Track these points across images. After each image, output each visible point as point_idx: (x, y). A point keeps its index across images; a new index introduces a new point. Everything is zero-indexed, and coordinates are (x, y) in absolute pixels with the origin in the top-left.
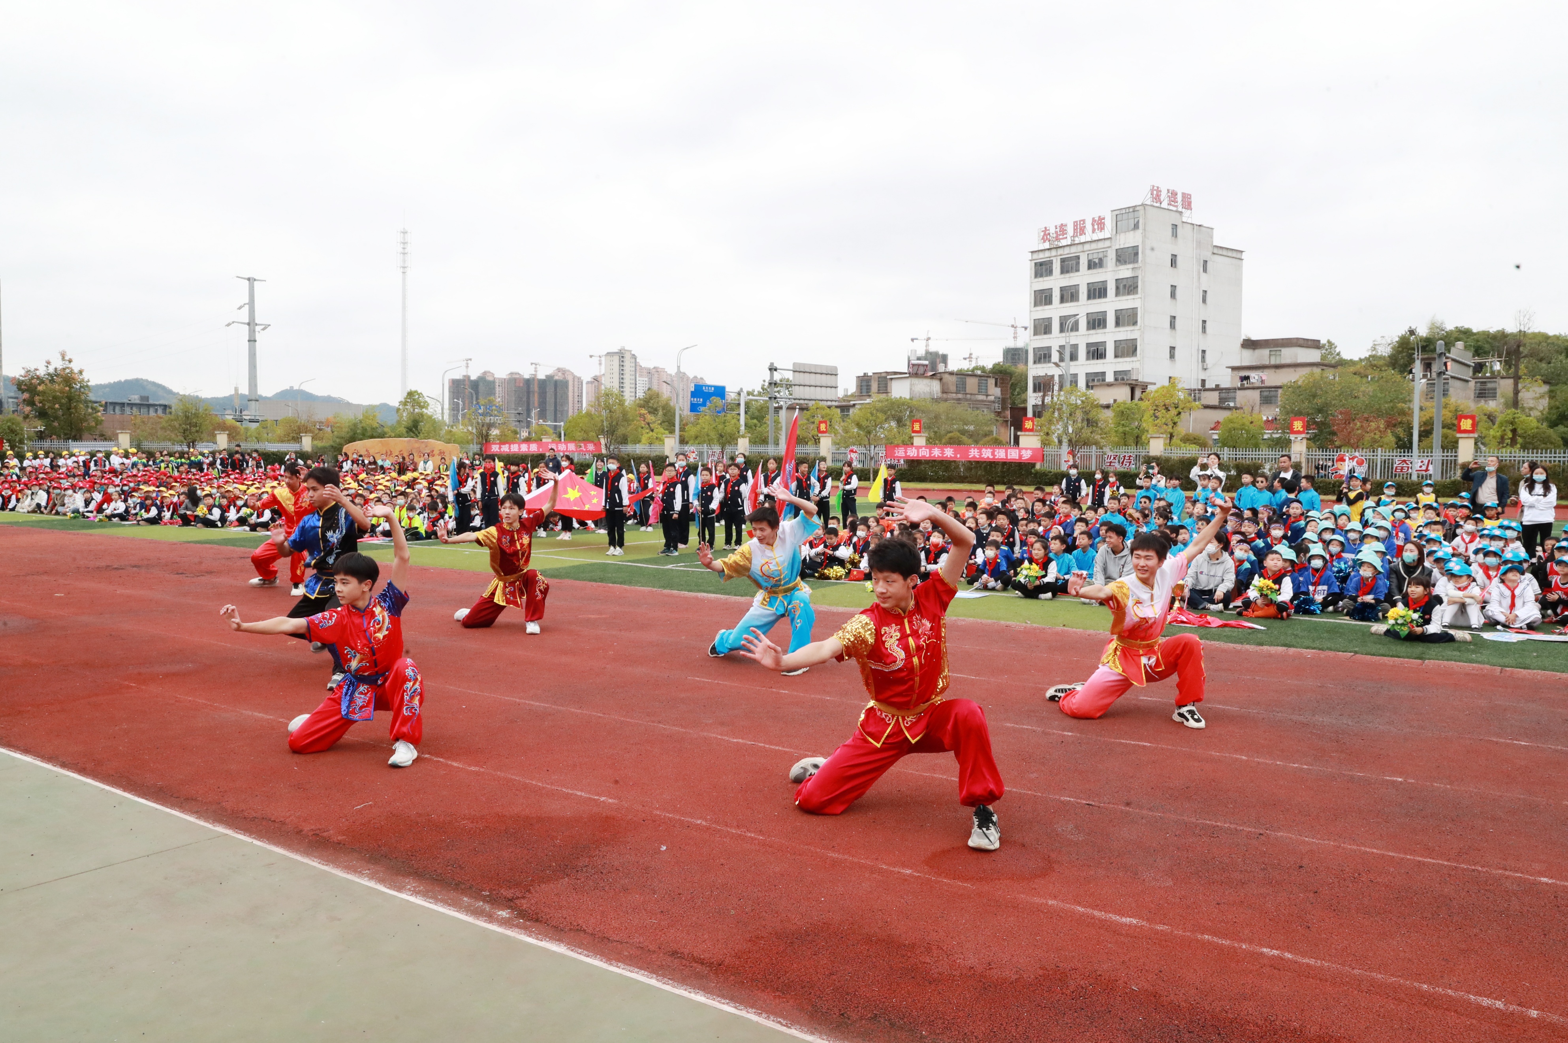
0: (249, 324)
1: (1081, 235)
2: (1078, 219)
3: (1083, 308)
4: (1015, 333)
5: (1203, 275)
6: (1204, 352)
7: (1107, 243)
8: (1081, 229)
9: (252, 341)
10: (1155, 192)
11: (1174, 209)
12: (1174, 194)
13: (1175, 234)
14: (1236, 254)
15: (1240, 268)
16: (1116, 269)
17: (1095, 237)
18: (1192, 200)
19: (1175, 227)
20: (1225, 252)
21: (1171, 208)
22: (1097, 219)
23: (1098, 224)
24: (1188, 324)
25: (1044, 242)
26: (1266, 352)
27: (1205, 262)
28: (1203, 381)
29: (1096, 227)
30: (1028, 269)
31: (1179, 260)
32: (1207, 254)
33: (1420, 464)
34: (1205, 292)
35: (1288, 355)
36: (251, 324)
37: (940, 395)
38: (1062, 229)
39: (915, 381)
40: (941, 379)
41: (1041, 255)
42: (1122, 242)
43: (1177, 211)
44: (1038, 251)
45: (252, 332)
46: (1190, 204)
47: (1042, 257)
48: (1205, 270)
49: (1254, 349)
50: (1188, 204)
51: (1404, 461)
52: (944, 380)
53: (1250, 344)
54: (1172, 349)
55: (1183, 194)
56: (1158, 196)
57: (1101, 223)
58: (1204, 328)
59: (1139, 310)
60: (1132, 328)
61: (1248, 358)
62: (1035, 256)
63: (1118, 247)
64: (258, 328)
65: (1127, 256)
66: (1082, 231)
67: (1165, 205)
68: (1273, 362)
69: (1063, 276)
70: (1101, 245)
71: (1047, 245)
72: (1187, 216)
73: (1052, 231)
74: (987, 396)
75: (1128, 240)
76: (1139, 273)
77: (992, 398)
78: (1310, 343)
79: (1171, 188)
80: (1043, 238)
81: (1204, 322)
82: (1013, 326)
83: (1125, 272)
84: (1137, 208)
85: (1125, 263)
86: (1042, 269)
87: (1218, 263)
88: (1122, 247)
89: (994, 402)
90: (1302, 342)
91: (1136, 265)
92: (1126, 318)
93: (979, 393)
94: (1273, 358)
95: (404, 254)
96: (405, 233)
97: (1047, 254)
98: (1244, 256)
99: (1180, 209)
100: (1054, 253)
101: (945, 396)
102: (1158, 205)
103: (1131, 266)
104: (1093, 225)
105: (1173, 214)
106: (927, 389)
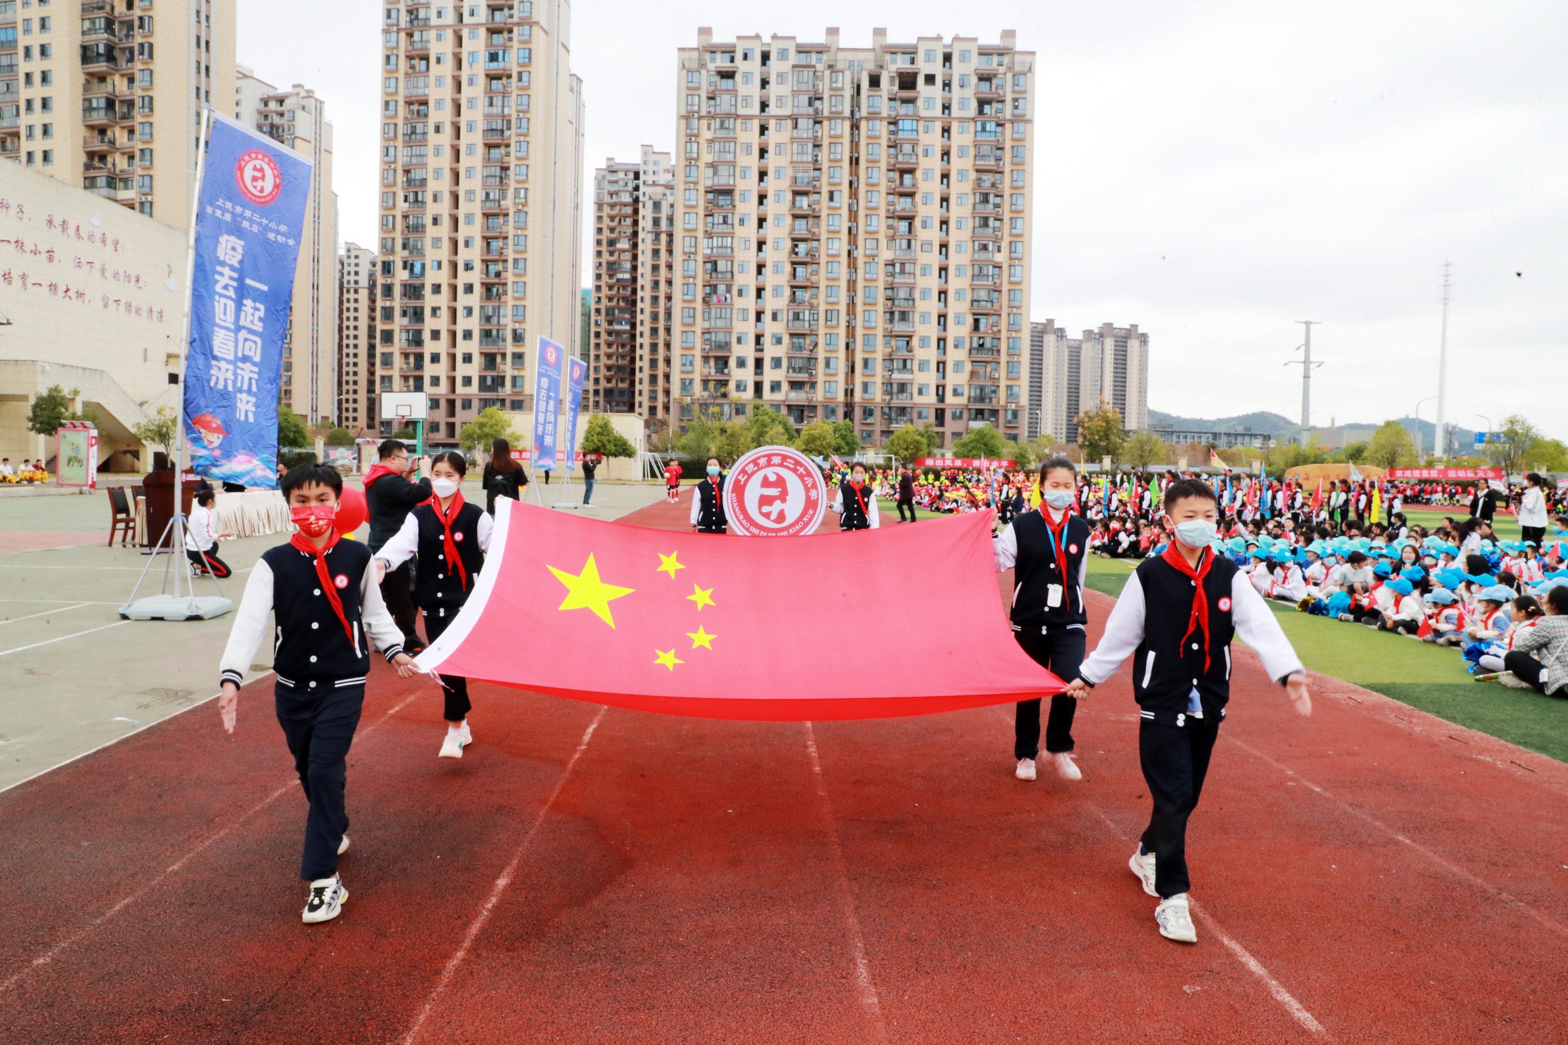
0: (1304, 362)
9: (1306, 377)
36: (1307, 362)
45: (1307, 370)
64: (1312, 366)
95: (1446, 286)
96: (1447, 265)
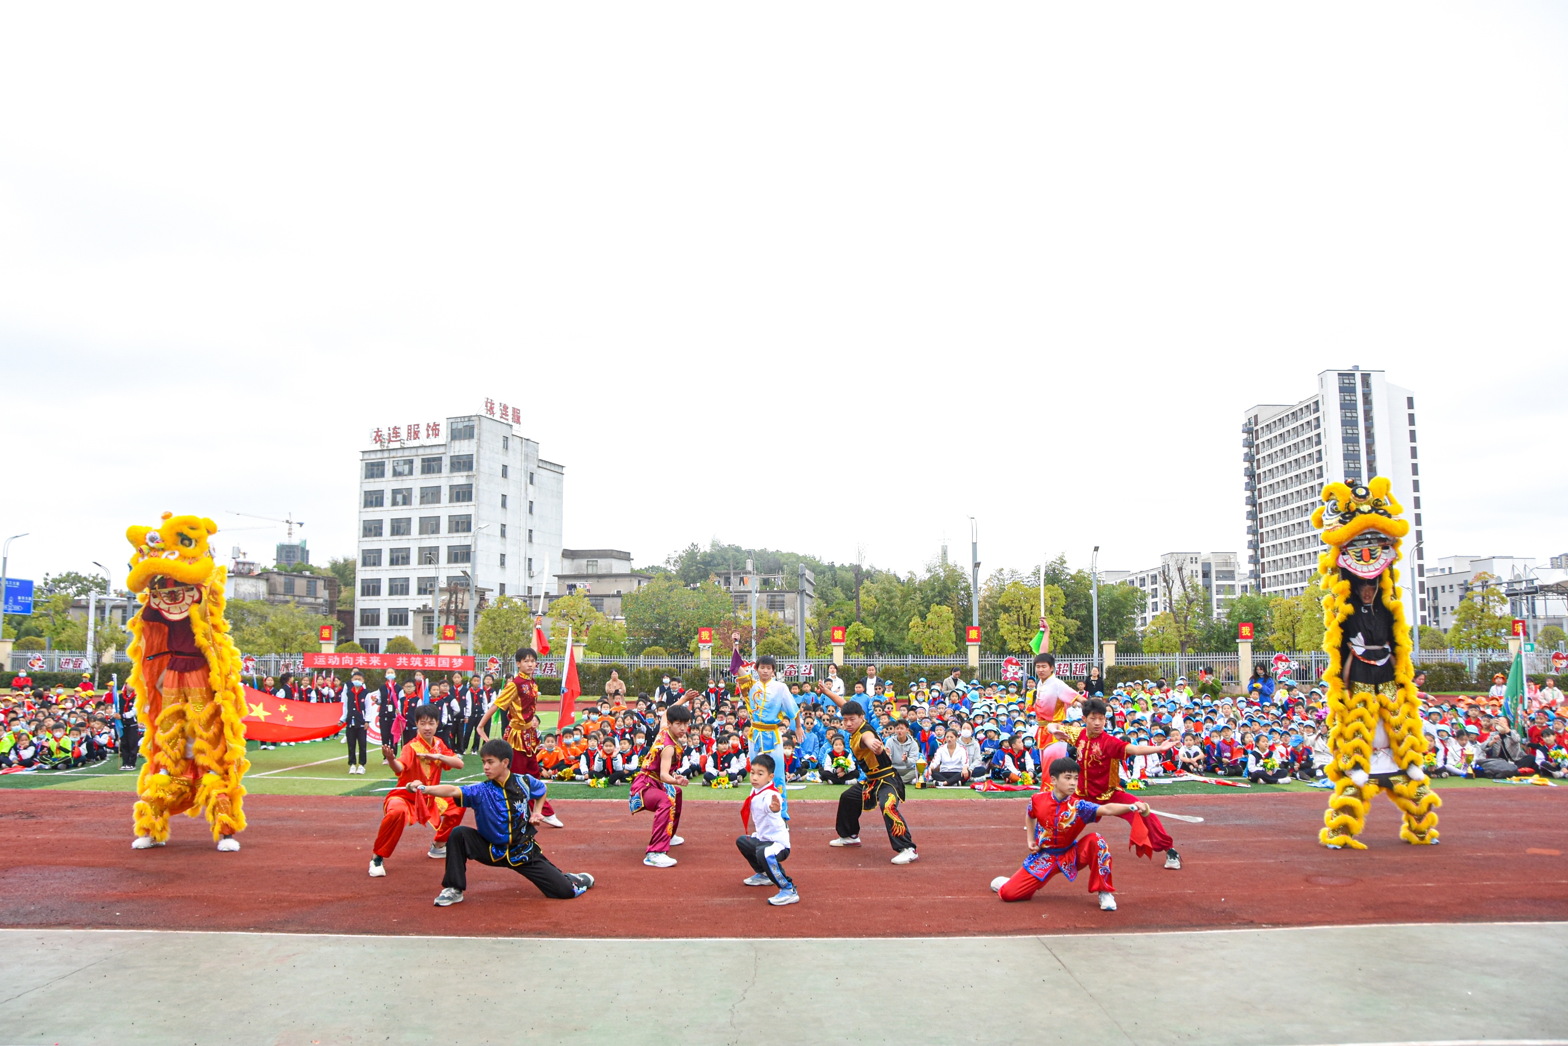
1: (415, 439)
2: (412, 424)
3: (415, 512)
4: (290, 529)
5: (530, 486)
6: (530, 560)
7: (442, 450)
8: (415, 432)
10: (489, 405)
11: (505, 422)
12: (506, 408)
13: (506, 447)
14: (557, 469)
15: (560, 481)
16: (450, 475)
17: (428, 442)
18: (521, 415)
19: (506, 439)
20: (548, 467)
21: (502, 420)
22: (432, 425)
23: (433, 430)
24: (516, 533)
25: (376, 442)
26: (584, 562)
27: (532, 474)
28: (530, 588)
29: (430, 432)
30: (357, 469)
31: (510, 471)
32: (533, 467)
33: (804, 668)
34: (531, 502)
35: (603, 566)
37: (266, 596)
38: (396, 431)
39: (240, 580)
40: (267, 580)
41: (373, 456)
42: (457, 449)
43: (507, 424)
44: (370, 451)
46: (519, 418)
47: (375, 458)
48: (531, 483)
49: (573, 559)
50: (517, 420)
51: (792, 666)
52: (272, 581)
53: (569, 554)
54: (503, 556)
55: (514, 408)
56: (492, 408)
57: (436, 429)
58: (530, 537)
59: (473, 517)
60: (466, 534)
61: (568, 567)
62: (366, 456)
63: (452, 454)
65: (463, 464)
66: (416, 435)
67: (497, 417)
68: (590, 572)
69: (395, 478)
70: (435, 451)
71: (378, 447)
72: (517, 429)
73: (385, 433)
74: (316, 598)
75: (463, 448)
76: (473, 481)
77: (321, 601)
78: (622, 555)
79: (503, 402)
80: (375, 439)
81: (531, 531)
82: (287, 522)
83: (460, 479)
84: (473, 418)
85: (459, 470)
86: (374, 470)
87: (542, 476)
88: (457, 454)
89: (323, 605)
90: (615, 554)
91: (470, 473)
92: (462, 524)
93: (308, 595)
94: (590, 568)
97: (379, 455)
98: (564, 471)
99: (510, 422)
100: (386, 455)
101: (272, 597)
102: (491, 417)
103: (466, 473)
104: (428, 430)
105: (505, 426)
106: (253, 590)
